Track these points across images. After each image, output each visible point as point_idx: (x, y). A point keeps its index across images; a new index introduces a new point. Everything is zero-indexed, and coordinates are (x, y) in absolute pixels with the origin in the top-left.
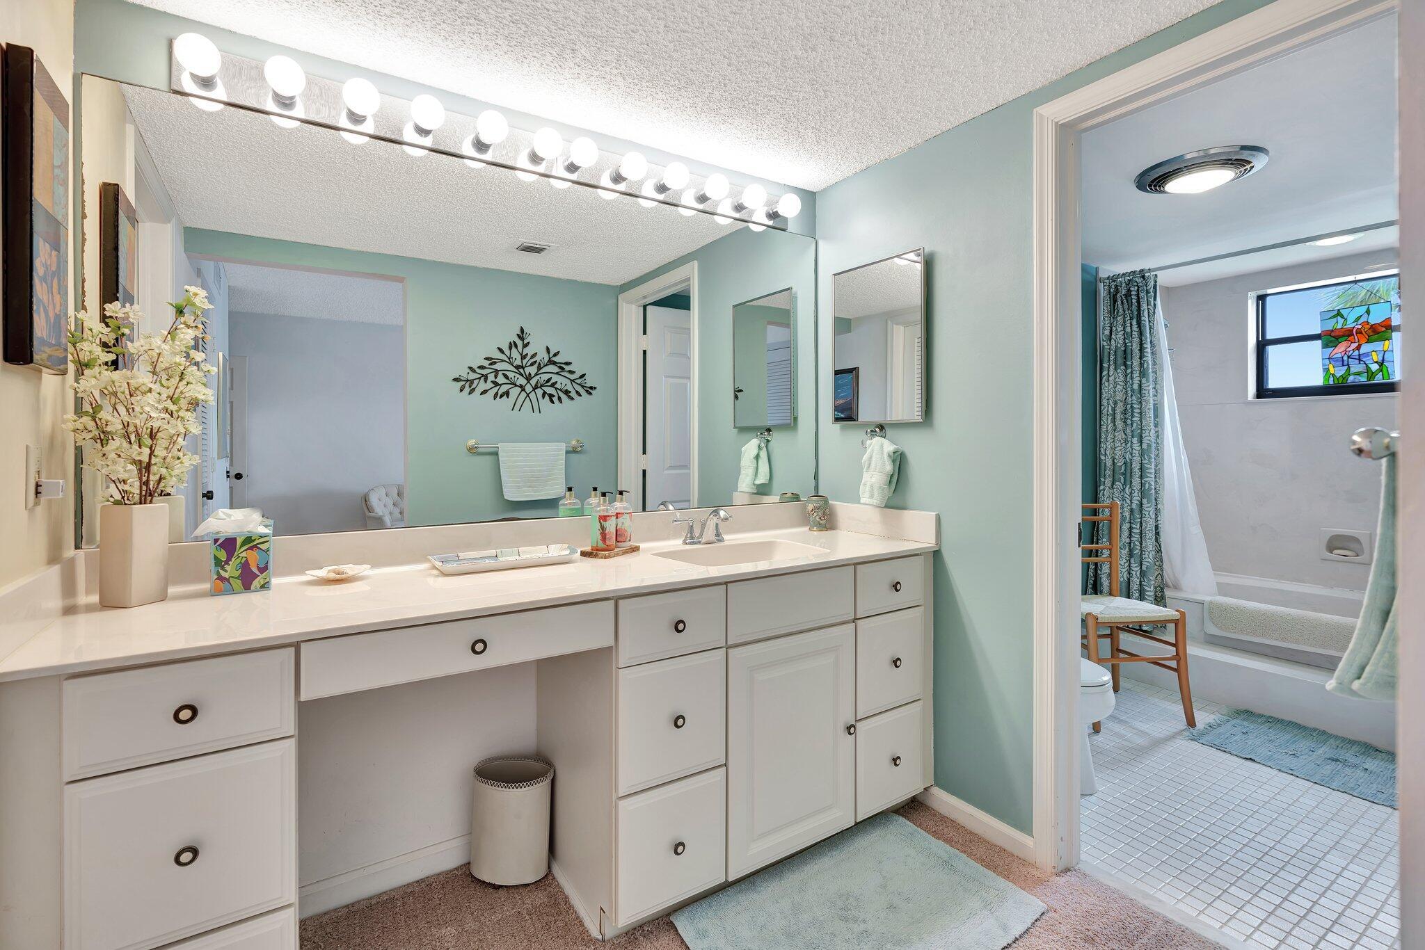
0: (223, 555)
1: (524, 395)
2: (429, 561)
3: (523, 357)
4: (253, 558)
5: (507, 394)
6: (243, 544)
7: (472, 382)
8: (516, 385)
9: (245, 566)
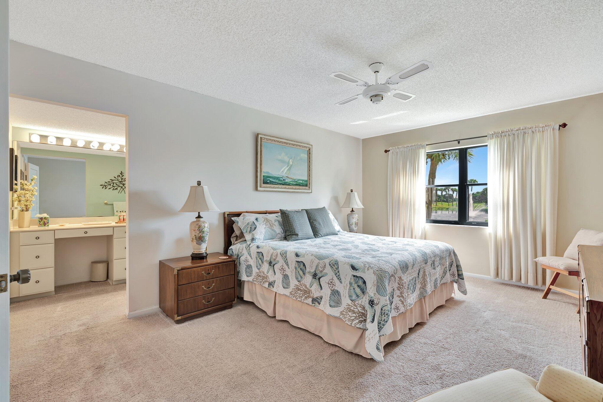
0: (40, 220)
1: (122, 189)
2: (82, 223)
3: (122, 179)
4: (46, 221)
5: (117, 189)
6: (44, 218)
7: (106, 186)
8: (120, 187)
9: (44, 222)
